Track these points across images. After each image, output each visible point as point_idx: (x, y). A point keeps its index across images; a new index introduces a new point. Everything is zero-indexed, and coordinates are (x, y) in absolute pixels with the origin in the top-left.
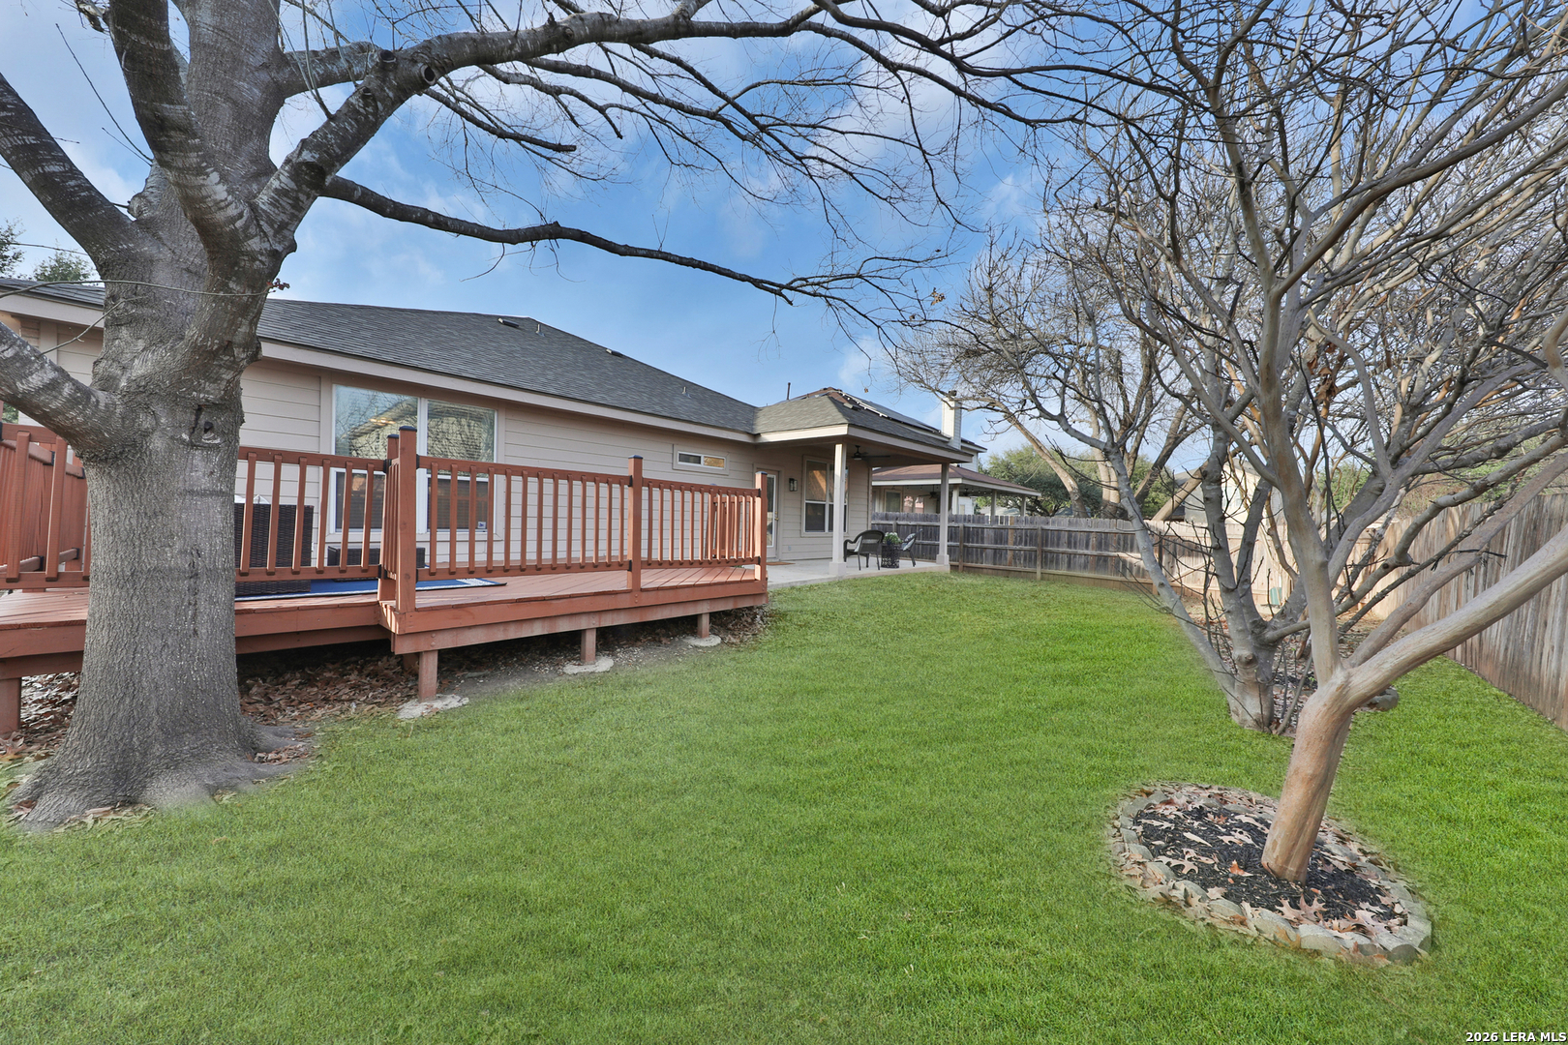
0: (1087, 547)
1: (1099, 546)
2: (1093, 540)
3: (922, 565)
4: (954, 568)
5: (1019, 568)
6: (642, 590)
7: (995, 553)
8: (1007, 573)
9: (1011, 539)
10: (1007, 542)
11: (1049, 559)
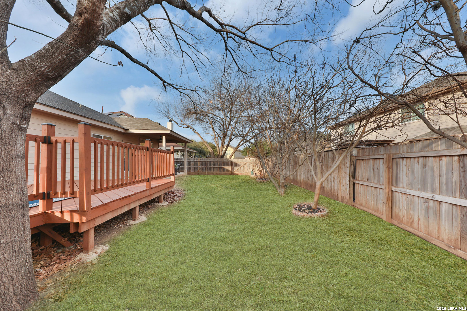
0: (217, 165)
1: (220, 165)
2: (218, 164)
3: (181, 173)
4: (188, 174)
5: (201, 172)
6: (152, 188)
7: (195, 169)
8: (198, 174)
9: (199, 164)
10: (198, 165)
11: (209, 169)
